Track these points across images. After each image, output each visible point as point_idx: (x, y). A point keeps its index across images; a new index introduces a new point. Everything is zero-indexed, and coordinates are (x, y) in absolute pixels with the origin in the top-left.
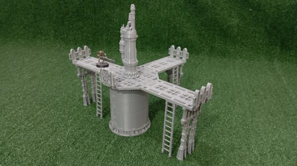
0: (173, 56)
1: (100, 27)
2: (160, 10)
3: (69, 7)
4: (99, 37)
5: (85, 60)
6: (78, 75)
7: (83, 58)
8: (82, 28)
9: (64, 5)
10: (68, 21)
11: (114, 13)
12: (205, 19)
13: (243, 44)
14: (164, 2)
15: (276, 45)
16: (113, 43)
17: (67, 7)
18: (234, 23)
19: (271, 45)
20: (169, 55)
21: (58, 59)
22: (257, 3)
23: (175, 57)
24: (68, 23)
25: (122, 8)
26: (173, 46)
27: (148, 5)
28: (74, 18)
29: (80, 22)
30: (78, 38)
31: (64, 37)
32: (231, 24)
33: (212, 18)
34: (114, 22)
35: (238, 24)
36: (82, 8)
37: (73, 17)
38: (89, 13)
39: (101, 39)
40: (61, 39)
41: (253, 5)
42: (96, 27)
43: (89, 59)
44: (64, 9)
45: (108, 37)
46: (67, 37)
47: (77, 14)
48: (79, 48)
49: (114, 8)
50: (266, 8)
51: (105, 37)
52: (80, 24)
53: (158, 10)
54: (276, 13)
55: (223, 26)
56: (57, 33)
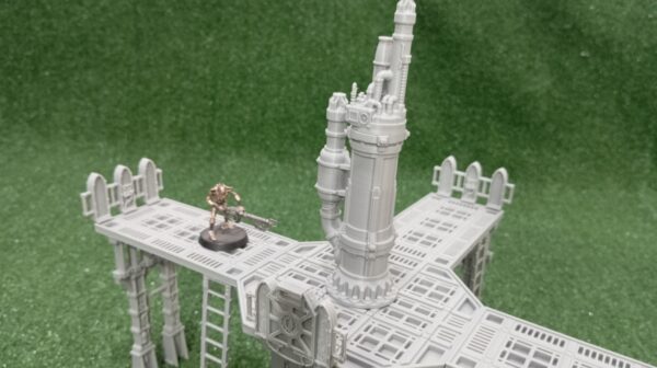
0: (449, 194)
1: (155, 88)
2: (336, 44)
3: (55, 25)
4: (150, 118)
5: (146, 214)
6: (119, 273)
7: (134, 207)
8: (97, 89)
9: (43, 20)
10: (54, 68)
11: (197, 49)
12: (463, 75)
13: (559, 144)
14: (348, 22)
15: (643, 148)
16: (194, 138)
17: (50, 27)
18: (538, 87)
19: (632, 148)
20: (435, 189)
21: (19, 187)
22: (603, 35)
23: (456, 194)
24: (52, 75)
25: (223, 34)
26: (451, 159)
27: (301, 31)
28: (72, 59)
29: (90, 72)
30: (83, 119)
31: (37, 117)
32: (531, 89)
33: (482, 73)
34: (196, 73)
35: (549, 92)
36: (100, 32)
37: (69, 55)
38: (119, 48)
39: (155, 123)
40: (30, 122)
41: (591, 42)
42: (140, 88)
43: (159, 210)
44: (41, 34)
45: (177, 117)
46: (48, 116)
47: (80, 49)
48: (120, 169)
49: (198, 35)
50: (624, 51)
51: (167, 120)
52: (91, 77)
53: (330, 45)
54: (649, 65)
55: (512, 93)
56: (15, 104)
